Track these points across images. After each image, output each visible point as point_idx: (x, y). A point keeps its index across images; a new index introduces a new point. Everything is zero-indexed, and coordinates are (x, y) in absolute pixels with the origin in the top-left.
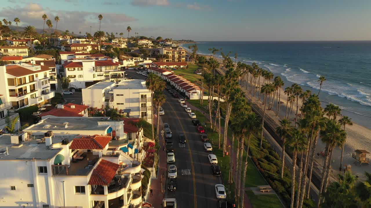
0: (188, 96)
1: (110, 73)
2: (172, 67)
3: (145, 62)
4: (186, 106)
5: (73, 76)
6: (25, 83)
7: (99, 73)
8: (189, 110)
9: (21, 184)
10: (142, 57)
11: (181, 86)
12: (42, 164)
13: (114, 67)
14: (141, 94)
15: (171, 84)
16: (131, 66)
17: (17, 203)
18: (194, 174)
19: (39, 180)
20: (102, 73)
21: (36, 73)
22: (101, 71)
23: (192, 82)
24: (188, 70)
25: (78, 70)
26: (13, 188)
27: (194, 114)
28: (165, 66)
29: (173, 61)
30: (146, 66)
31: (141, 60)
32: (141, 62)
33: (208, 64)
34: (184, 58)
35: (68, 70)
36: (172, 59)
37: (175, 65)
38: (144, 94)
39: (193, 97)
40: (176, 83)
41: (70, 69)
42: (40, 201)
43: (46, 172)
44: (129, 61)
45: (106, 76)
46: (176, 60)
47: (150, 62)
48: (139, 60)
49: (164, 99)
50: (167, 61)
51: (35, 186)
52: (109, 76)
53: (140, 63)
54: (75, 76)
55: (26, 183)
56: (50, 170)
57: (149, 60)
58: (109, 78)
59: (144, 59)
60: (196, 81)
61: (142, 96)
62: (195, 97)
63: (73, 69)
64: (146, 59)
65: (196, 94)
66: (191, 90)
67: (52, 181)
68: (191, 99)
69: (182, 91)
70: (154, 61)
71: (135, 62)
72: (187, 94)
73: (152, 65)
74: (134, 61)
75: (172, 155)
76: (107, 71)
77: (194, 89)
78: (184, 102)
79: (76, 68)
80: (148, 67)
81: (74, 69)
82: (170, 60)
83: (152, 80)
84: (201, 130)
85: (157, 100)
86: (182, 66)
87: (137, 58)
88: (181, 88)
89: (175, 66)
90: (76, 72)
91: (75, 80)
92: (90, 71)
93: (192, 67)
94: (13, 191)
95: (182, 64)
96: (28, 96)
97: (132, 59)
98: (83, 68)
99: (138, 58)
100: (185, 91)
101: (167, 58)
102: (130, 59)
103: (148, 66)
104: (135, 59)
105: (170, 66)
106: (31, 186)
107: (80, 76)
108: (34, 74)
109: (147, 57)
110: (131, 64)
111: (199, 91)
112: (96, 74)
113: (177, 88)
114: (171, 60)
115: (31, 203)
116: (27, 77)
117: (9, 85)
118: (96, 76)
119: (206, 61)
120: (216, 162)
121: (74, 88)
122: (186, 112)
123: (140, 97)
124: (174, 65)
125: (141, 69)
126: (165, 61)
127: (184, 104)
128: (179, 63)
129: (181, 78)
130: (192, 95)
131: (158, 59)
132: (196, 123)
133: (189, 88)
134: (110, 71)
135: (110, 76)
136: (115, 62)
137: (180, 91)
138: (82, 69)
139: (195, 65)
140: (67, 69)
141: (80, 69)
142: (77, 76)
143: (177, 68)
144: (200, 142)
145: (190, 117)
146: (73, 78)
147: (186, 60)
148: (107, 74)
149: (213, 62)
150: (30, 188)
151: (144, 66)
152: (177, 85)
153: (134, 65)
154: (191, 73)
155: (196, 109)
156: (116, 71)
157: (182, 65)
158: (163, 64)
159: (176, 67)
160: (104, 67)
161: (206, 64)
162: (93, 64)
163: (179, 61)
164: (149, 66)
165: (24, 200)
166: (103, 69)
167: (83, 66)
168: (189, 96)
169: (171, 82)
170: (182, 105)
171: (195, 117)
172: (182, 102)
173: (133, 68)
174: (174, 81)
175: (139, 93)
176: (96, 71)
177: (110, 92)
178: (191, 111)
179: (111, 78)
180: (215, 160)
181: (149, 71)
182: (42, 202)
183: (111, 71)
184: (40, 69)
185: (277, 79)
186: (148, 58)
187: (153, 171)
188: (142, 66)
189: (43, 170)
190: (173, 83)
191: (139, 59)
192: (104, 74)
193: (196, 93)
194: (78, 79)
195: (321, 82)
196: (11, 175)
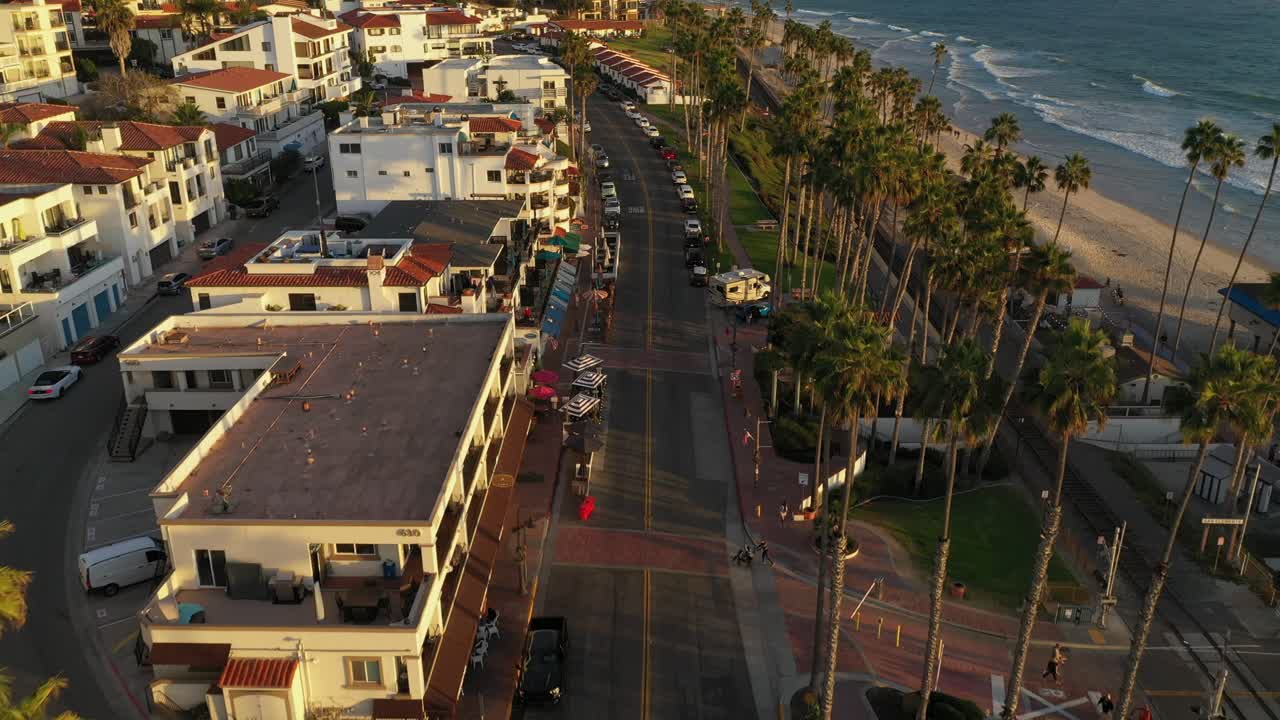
0: (644, 97)
1: (462, 42)
2: (602, 33)
3: (530, 19)
4: (638, 116)
5: (380, 49)
6: (320, 54)
7: (435, 41)
8: (645, 121)
9: (417, 169)
10: (519, 7)
11: (626, 74)
12: (444, 140)
13: (468, 27)
14: (544, 79)
15: (602, 71)
16: (493, 30)
17: (411, 195)
18: (650, 212)
19: (441, 162)
20: (442, 41)
21: (332, 36)
22: (440, 37)
23: (652, 67)
24: (645, 42)
25: (391, 33)
26: (407, 174)
27: (654, 128)
28: (584, 30)
29: (603, 18)
30: (533, 31)
31: (519, 14)
32: (518, 19)
33: (686, 17)
34: (635, 11)
35: (370, 33)
36: (600, 13)
37: (611, 28)
38: (550, 80)
39: (654, 100)
40: (615, 68)
41: (373, 32)
42: (442, 192)
43: (450, 151)
44: (488, 17)
45: (450, 49)
46: (614, 16)
47: (543, 19)
48: (512, 15)
49: (594, 83)
50: (587, 16)
51: (435, 169)
52: (458, 49)
53: (518, 23)
54: (384, 49)
55: (423, 167)
56: (455, 149)
57: (540, 13)
58: (459, 54)
59: (525, 11)
60: (664, 67)
61: (546, 84)
62: (659, 98)
63: (378, 32)
64: (531, 13)
65: (661, 92)
66: (648, 82)
67: (457, 163)
68: (649, 103)
69: (629, 86)
70: (553, 18)
71: (505, 21)
72: (640, 92)
73: (551, 27)
74: (501, 16)
75: (612, 187)
76: (453, 36)
77: (656, 80)
78: (633, 107)
79: (387, 30)
80: (539, 34)
81: (382, 32)
82: (596, 13)
83: (571, 42)
84: (667, 155)
85: (580, 84)
86: (628, 33)
87: (506, 9)
88: (626, 79)
89: (610, 31)
90: (386, 39)
91: (384, 58)
92: (416, 36)
93: (658, 35)
94: (406, 178)
95: (631, 25)
96: (324, 82)
97: (495, 12)
98: (402, 29)
99: (511, 9)
100: (635, 85)
101: (587, 9)
102: (490, 12)
103: (538, 30)
104: (503, 12)
105: (597, 32)
106: (430, 170)
107: (396, 49)
108: (329, 37)
109: (534, 6)
110: (494, 26)
111: (666, 84)
112: (430, 43)
113: (616, 81)
114: (598, 16)
115: (430, 195)
116: (321, 40)
117: (298, 55)
118: (429, 47)
119: (683, 10)
120: (691, 196)
121: (384, 77)
122: (639, 126)
123: (542, 87)
124: (607, 28)
125: (521, 39)
126: (584, 18)
127: (632, 111)
128: (622, 22)
129: (627, 58)
130: (652, 93)
131: (564, 12)
132: (657, 144)
133: (644, 79)
134: (459, 36)
135: (461, 49)
136: (468, 16)
137: (624, 86)
138: (399, 33)
139: (665, 28)
140: (366, 30)
141: (394, 31)
142: (388, 49)
143: (616, 37)
144: (664, 174)
145: (647, 136)
146: (380, 52)
147: (641, 13)
148: (454, 46)
149: (695, 12)
150: (429, 174)
151: (528, 32)
152: (616, 73)
153: (502, 28)
154: (654, 50)
155: (658, 120)
156: (476, 37)
157: (628, 29)
158: (580, 25)
159: (613, 33)
160: (446, 26)
161: (683, 18)
162: (422, 19)
163: (621, 17)
164: (542, 30)
165: (421, 191)
166: (445, 31)
167: (402, 23)
168: (646, 96)
169: (602, 68)
170: (629, 114)
171: (656, 134)
172: (628, 108)
173: (500, 36)
174: (609, 63)
175: (539, 77)
176: (429, 38)
177: (480, 77)
178: (648, 124)
179: (464, 54)
180: (689, 192)
181: (544, 41)
182: (444, 194)
183: (464, 37)
184: (335, 27)
185: (860, 57)
186: (536, 10)
187: (578, 202)
188: (523, 31)
189: (446, 149)
190: (606, 69)
191: (514, 12)
192: (447, 46)
193: (661, 88)
194: (390, 56)
195: (938, 56)
196: (404, 156)
